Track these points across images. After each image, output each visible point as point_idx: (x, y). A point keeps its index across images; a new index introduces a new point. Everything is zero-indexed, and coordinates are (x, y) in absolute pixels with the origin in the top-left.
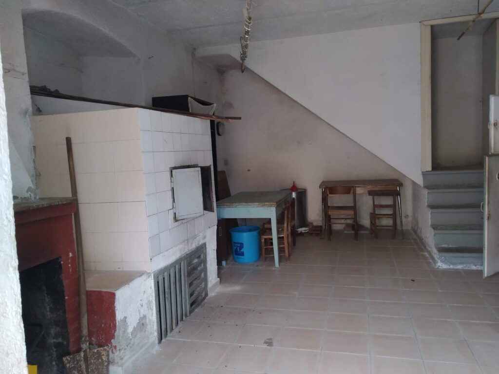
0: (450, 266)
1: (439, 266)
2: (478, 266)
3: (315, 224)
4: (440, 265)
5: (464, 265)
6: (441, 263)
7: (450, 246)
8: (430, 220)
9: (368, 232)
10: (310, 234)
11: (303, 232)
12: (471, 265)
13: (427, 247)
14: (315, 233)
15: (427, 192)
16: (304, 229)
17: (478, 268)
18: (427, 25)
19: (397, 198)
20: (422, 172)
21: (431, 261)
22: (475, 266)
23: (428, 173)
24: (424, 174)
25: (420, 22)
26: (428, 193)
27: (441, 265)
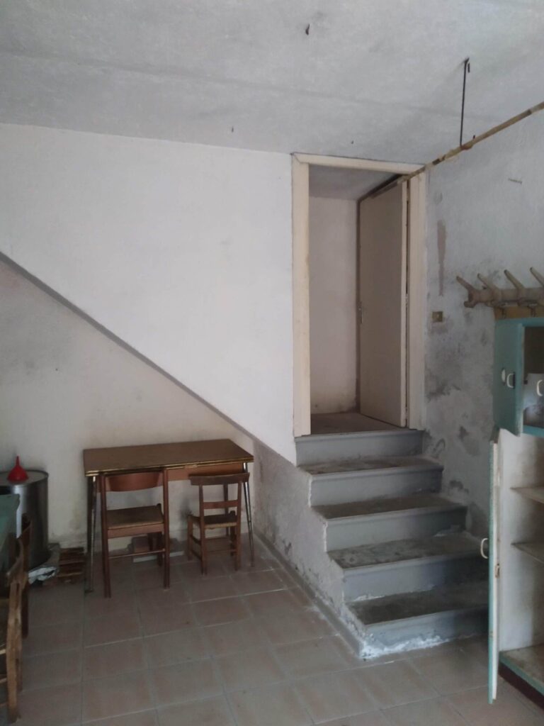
0: (383, 649)
1: (365, 655)
2: (428, 640)
3: (65, 545)
4: (368, 652)
5: (407, 643)
6: (369, 647)
7: (370, 598)
8: (325, 542)
9: (181, 553)
10: (57, 581)
11: (42, 578)
12: (418, 639)
13: (317, 594)
14: (71, 577)
15: (310, 481)
16: (42, 570)
17: (428, 643)
18: (302, 163)
19: (243, 485)
20: (296, 438)
21: (338, 635)
22: (424, 640)
23: (304, 439)
24: (299, 441)
25: (292, 154)
26: (313, 482)
27: (370, 652)
